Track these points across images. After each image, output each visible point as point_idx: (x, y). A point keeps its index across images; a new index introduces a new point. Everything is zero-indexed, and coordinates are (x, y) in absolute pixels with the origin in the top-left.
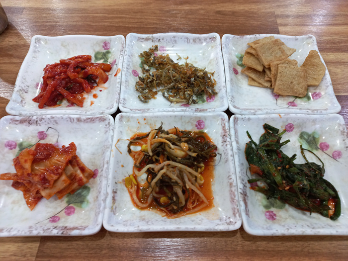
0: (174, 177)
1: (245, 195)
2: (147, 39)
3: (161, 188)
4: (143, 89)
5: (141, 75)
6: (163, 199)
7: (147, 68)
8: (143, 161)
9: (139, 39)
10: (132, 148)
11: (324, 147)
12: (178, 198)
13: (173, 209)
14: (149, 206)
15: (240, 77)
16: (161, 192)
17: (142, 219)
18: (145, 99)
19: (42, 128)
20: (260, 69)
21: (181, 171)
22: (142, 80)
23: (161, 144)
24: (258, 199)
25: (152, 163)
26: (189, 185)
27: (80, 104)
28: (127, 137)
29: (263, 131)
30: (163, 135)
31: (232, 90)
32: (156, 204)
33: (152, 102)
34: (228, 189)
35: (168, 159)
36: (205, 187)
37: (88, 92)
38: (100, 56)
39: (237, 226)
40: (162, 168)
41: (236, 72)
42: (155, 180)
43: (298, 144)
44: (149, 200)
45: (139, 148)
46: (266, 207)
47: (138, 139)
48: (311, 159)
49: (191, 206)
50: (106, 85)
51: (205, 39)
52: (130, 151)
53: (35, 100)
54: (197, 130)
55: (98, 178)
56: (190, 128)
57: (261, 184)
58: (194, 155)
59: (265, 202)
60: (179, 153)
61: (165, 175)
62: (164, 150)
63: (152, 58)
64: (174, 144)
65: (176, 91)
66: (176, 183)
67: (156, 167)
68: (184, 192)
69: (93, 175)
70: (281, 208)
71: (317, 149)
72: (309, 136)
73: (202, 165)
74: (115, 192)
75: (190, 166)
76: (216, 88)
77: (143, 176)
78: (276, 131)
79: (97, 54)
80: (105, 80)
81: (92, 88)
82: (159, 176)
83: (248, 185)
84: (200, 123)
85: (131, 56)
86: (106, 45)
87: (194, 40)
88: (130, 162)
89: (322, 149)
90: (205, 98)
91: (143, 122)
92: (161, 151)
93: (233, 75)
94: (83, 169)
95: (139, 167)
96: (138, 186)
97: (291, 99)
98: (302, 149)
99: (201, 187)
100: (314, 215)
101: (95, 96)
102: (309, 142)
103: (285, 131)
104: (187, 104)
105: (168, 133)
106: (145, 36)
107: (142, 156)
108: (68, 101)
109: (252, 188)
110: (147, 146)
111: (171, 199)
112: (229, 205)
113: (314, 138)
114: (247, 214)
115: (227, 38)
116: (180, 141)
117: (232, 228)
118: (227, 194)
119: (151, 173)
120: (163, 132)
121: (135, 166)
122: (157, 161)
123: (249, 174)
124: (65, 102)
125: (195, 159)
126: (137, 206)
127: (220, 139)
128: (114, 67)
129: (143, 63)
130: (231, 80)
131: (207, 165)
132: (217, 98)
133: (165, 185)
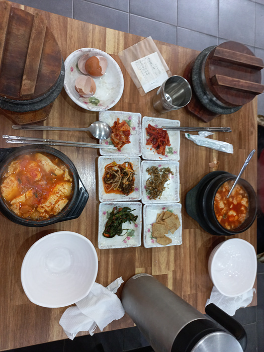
0: (116, 180)
1: (112, 204)
2: (177, 170)
3: (112, 175)
4: (152, 170)
5: (159, 168)
6: (108, 176)
7: (163, 171)
8: (121, 168)
9: (176, 167)
10: (127, 163)
11: (128, 238)
12: (109, 181)
13: (105, 180)
14: (106, 171)
15: (162, 210)
16: (111, 175)
17: (102, 169)
18: (148, 170)
19: (137, 129)
20: (164, 218)
21: (118, 182)
22: (157, 169)
23: (128, 175)
24: (110, 209)
25: (121, 171)
26: (113, 184)
27: (148, 144)
28: (131, 161)
29: (135, 215)
30: (131, 175)
31: (154, 206)
32: (107, 173)
33: (147, 173)
34: (112, 198)
35: (122, 177)
36: (112, 191)
37: (153, 147)
38: (170, 150)
39: (101, 201)
40: (119, 175)
41: (164, 208)
42: (115, 173)
43: (130, 228)
44: (108, 171)
45: (127, 166)
46: (107, 212)
47: (130, 165)
48: (124, 232)
49: (106, 185)
50: (156, 153)
51: (177, 196)
52: (125, 163)
53: (149, 125)
54: (134, 188)
55: (118, 152)
56: (135, 186)
57: (115, 212)
58: (124, 186)
59: (109, 212)
60: (124, 181)
61: (116, 176)
62: (126, 176)
63: (167, 173)
64: (128, 179)
65: (152, 183)
66: (114, 180)
67: (119, 173)
68: (111, 183)
69: (119, 150)
70: (107, 217)
71: (128, 235)
72: (133, 233)
73: (121, 190)
74: (111, 159)
75: (120, 185)
76: (153, 200)
77: (116, 168)
78: (135, 221)
79: (172, 148)
80: (159, 153)
81: (155, 148)
82: (116, 174)
83: (115, 206)
84: (137, 189)
85: (168, 164)
86: (176, 152)
87: (176, 191)
88: (121, 163)
89: (127, 237)
90: (149, 195)
91: (137, 167)
92: (125, 174)
93: (161, 207)
94: (121, 147)
95: (120, 167)
96: (113, 166)
97: (151, 230)
98: (128, 229)
99: (113, 189)
100: (104, 228)
101: (151, 149)
102: (130, 233)
103: (135, 224)
104: (145, 187)
105: (132, 177)
106: (178, 169)
107: (123, 167)
108: (149, 139)
109: (114, 208)
110: (127, 169)
111: (109, 178)
112: (107, 198)
113: (132, 235)
114: (106, 204)
115: (179, 205)
116: (129, 181)
117: (100, 199)
118: (110, 198)
119: (117, 171)
120: (133, 175)
121: (120, 165)
122: (121, 173)
123: (119, 207)
124: (148, 137)
125: (122, 187)
126: (106, 167)
127: (131, 197)
128: (164, 157)
129: (165, 169)
130: (159, 206)
131: (121, 191)
132: (148, 200)
133: (113, 177)
